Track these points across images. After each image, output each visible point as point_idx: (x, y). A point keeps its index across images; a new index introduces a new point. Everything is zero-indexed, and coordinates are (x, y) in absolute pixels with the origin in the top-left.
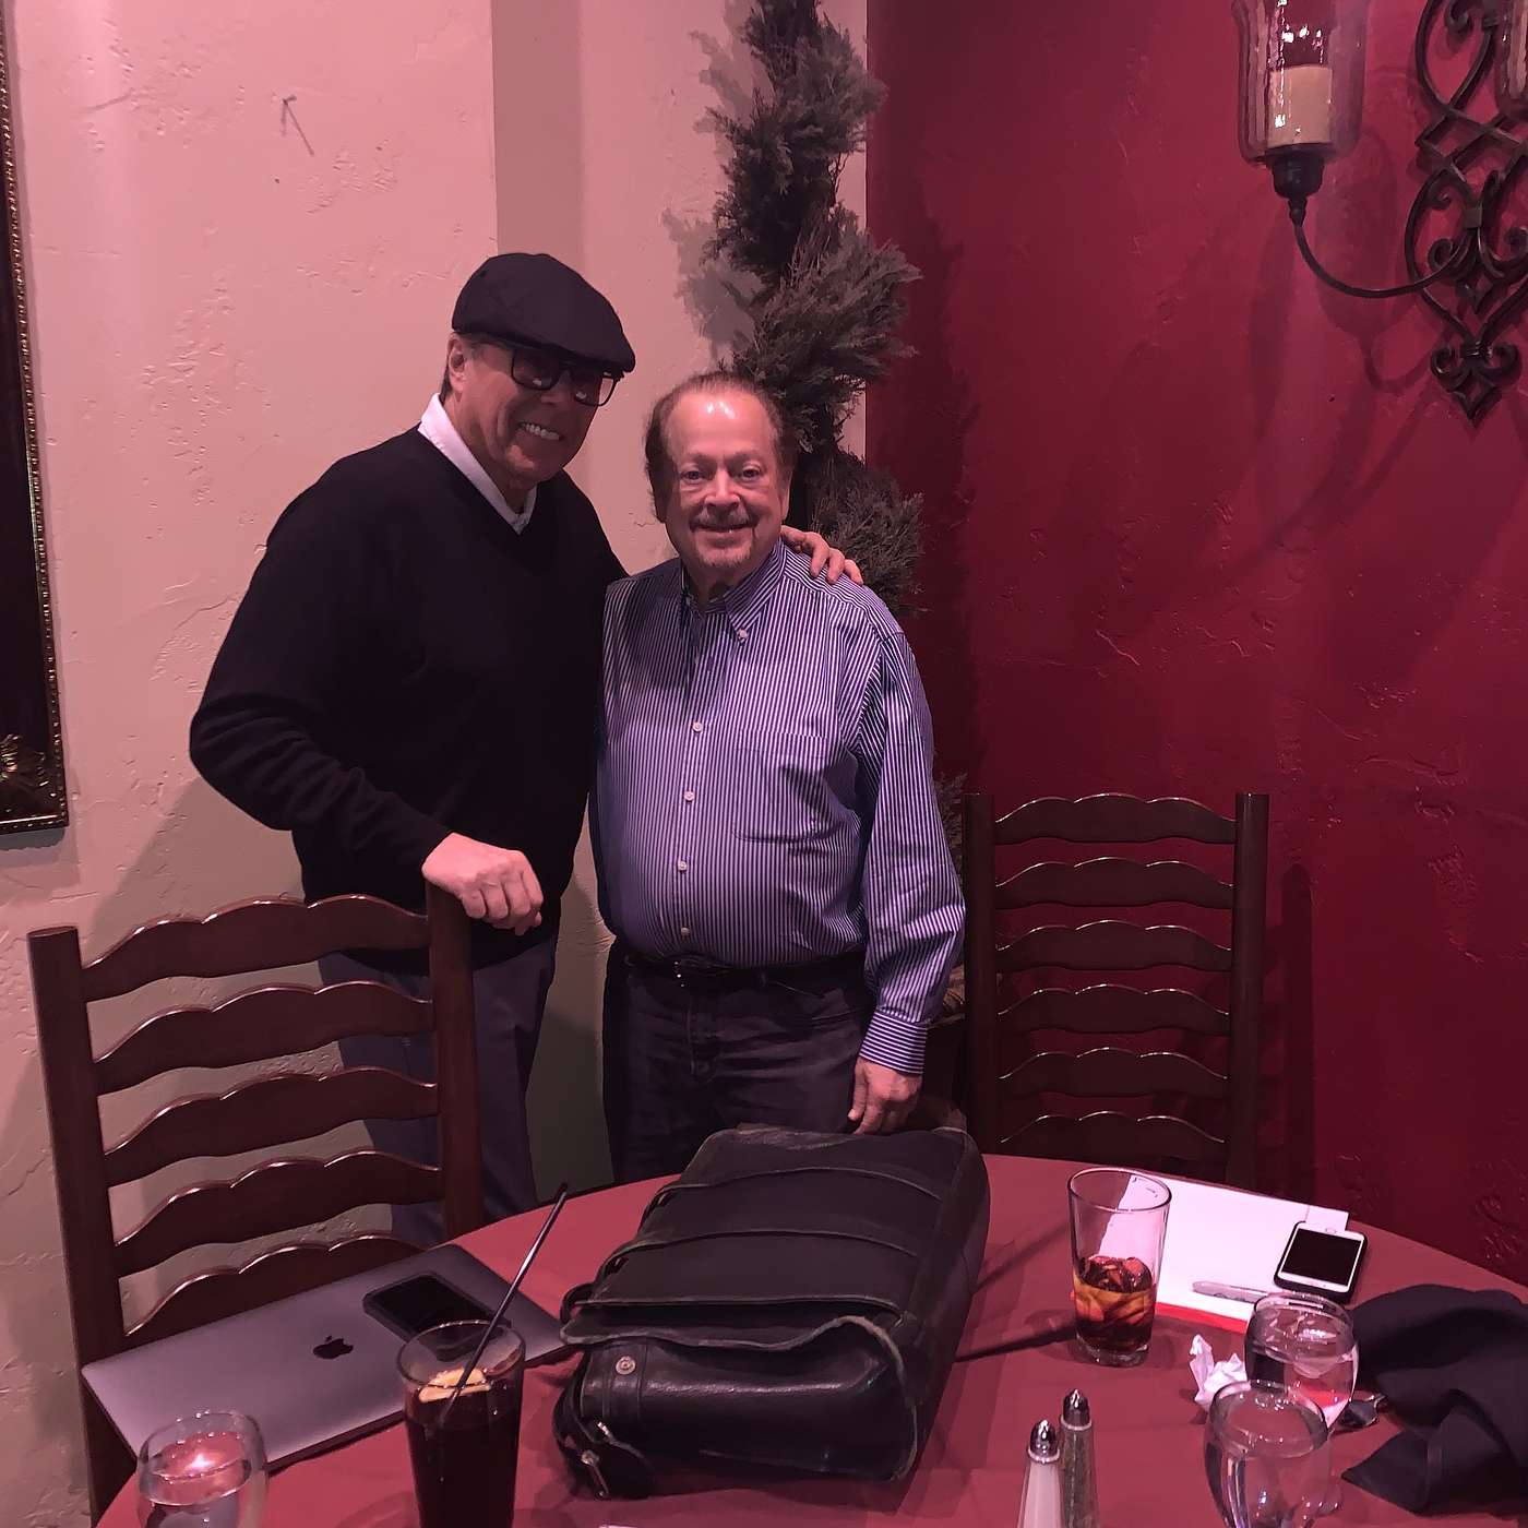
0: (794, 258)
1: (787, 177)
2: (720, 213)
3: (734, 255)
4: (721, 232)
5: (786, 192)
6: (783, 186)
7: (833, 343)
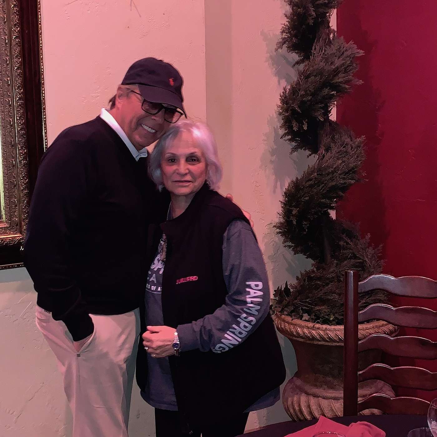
0: (313, 48)
1: (312, 19)
2: (283, 32)
3: (288, 47)
4: (283, 39)
5: (312, 24)
6: (311, 22)
7: (332, 80)
